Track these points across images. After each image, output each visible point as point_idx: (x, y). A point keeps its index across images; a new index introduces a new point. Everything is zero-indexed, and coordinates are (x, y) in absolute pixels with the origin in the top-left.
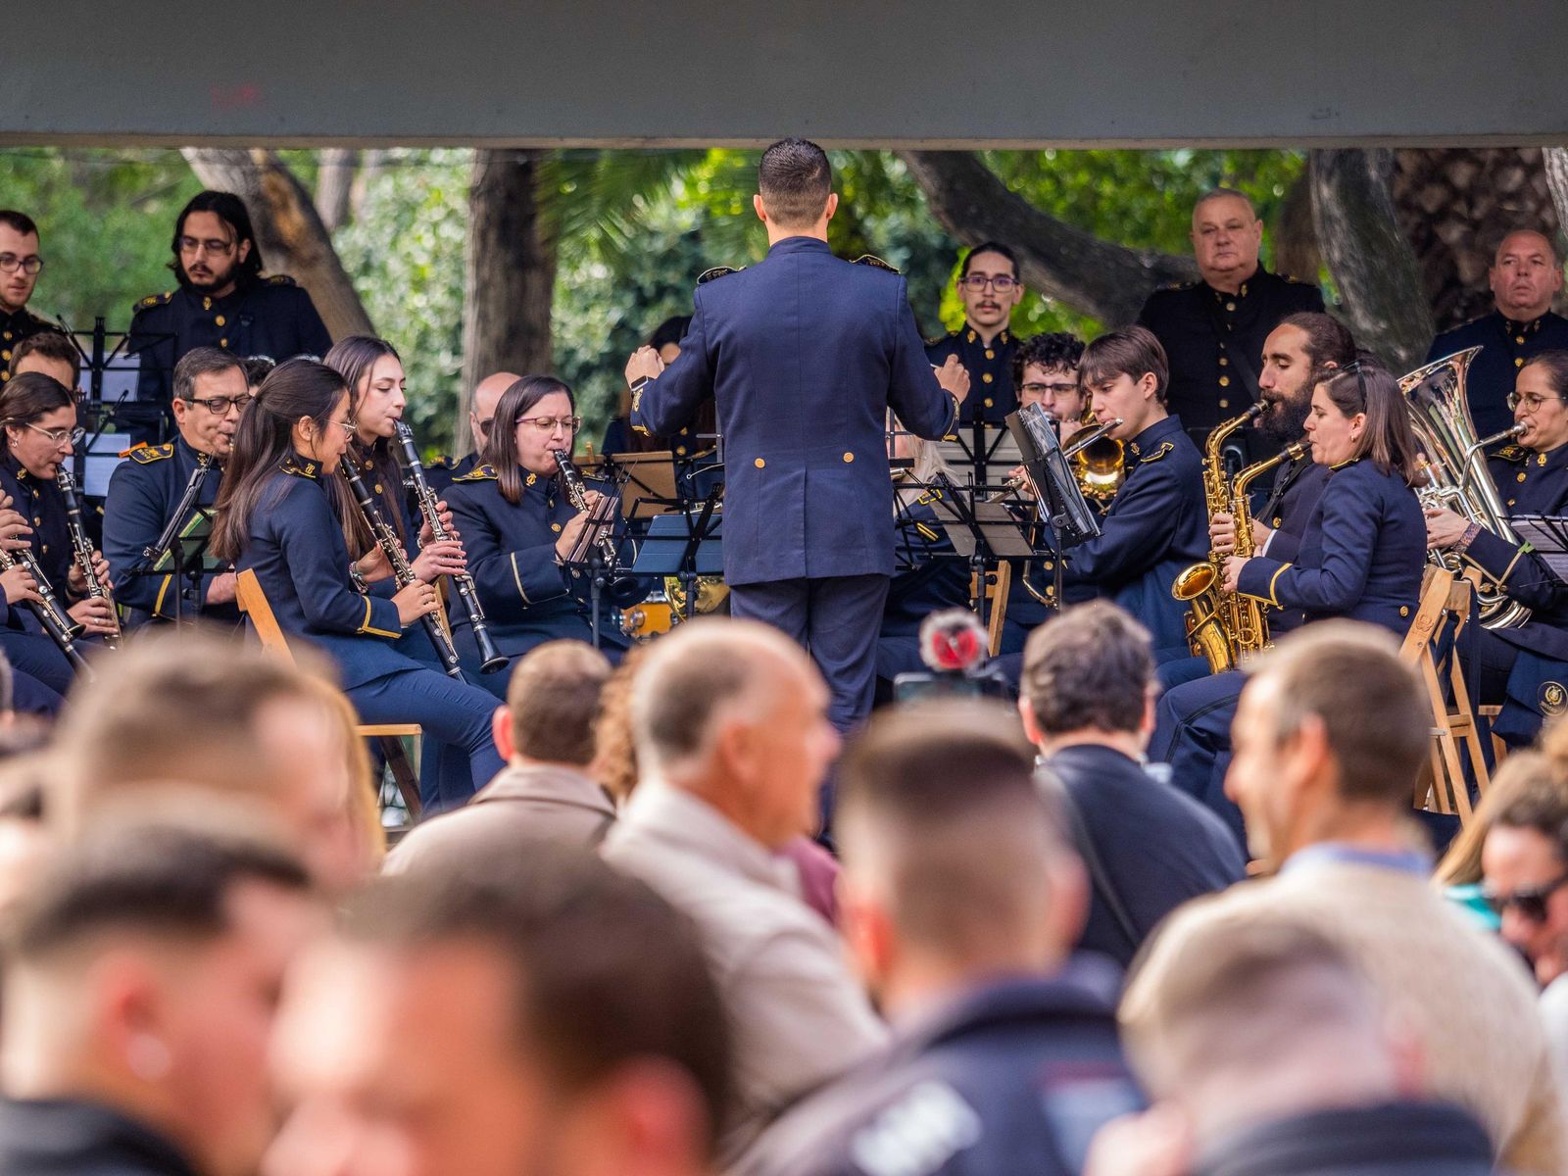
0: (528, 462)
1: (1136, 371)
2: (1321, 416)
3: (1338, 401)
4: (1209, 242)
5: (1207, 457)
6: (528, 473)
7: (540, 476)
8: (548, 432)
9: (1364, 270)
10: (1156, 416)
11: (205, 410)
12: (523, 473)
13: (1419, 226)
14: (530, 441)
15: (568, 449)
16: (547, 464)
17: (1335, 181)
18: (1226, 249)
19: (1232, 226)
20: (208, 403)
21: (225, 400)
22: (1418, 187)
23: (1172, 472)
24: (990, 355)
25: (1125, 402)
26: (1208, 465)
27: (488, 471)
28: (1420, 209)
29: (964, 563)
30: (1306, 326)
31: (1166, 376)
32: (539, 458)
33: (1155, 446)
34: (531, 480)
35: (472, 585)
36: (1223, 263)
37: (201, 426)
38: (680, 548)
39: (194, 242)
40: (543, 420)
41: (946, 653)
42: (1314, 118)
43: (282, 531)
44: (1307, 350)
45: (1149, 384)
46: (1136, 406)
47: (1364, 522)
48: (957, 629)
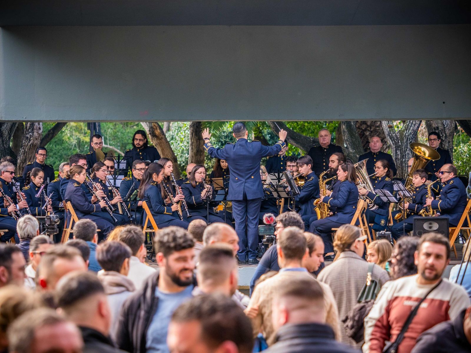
0: (197, 180)
1: (307, 164)
2: (340, 171)
3: (343, 169)
4: (322, 138)
5: (320, 179)
6: (197, 182)
7: (199, 183)
8: (201, 174)
9: (351, 141)
10: (311, 172)
11: (138, 171)
12: (196, 182)
13: (361, 132)
14: (197, 176)
15: (204, 178)
16: (200, 180)
17: (345, 125)
18: (325, 140)
19: (326, 136)
20: (138, 169)
21: (141, 169)
22: (361, 125)
23: (314, 183)
24: (282, 159)
25: (305, 169)
26: (320, 181)
27: (190, 182)
28: (362, 129)
29: (276, 199)
30: (337, 155)
31: (312, 165)
32: (199, 179)
33: (310, 178)
34: (198, 184)
35: (185, 202)
36: (324, 142)
37: (137, 174)
38: (223, 196)
39: (137, 139)
40: (200, 172)
41: (268, 221)
42: (339, 116)
43: (149, 195)
44: (338, 160)
45: (310, 166)
46: (307, 170)
47: (346, 192)
48: (270, 217)
